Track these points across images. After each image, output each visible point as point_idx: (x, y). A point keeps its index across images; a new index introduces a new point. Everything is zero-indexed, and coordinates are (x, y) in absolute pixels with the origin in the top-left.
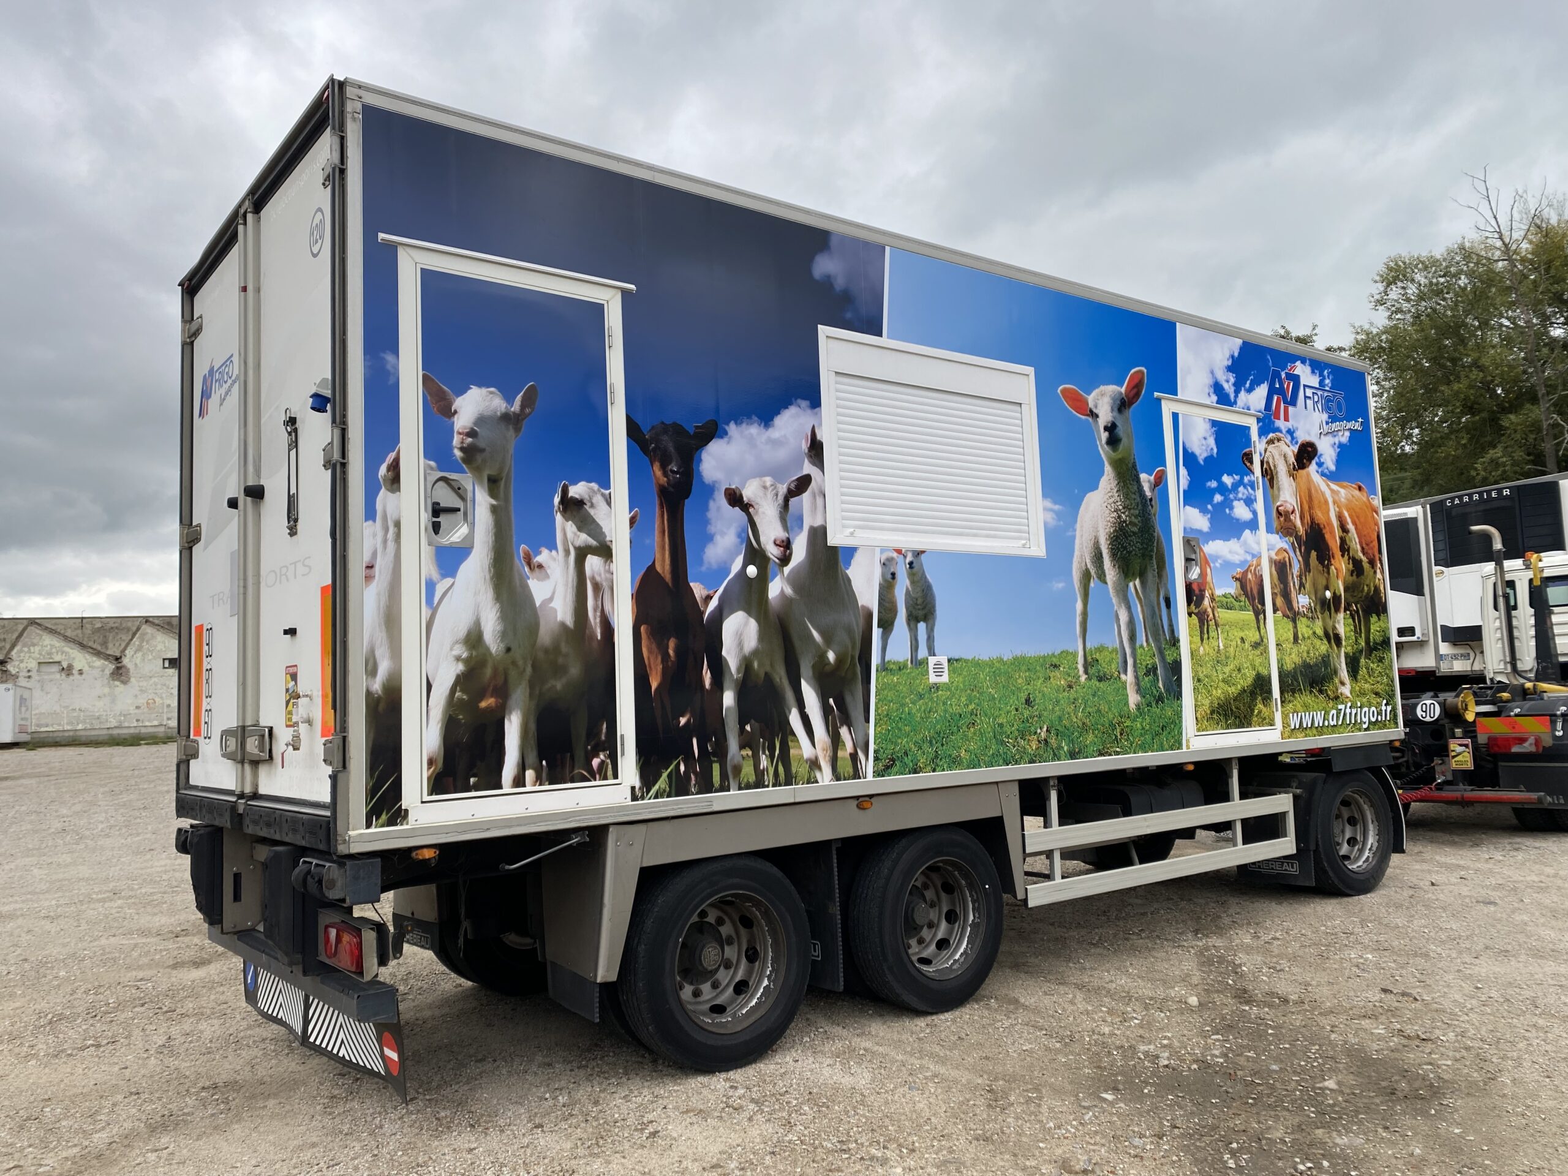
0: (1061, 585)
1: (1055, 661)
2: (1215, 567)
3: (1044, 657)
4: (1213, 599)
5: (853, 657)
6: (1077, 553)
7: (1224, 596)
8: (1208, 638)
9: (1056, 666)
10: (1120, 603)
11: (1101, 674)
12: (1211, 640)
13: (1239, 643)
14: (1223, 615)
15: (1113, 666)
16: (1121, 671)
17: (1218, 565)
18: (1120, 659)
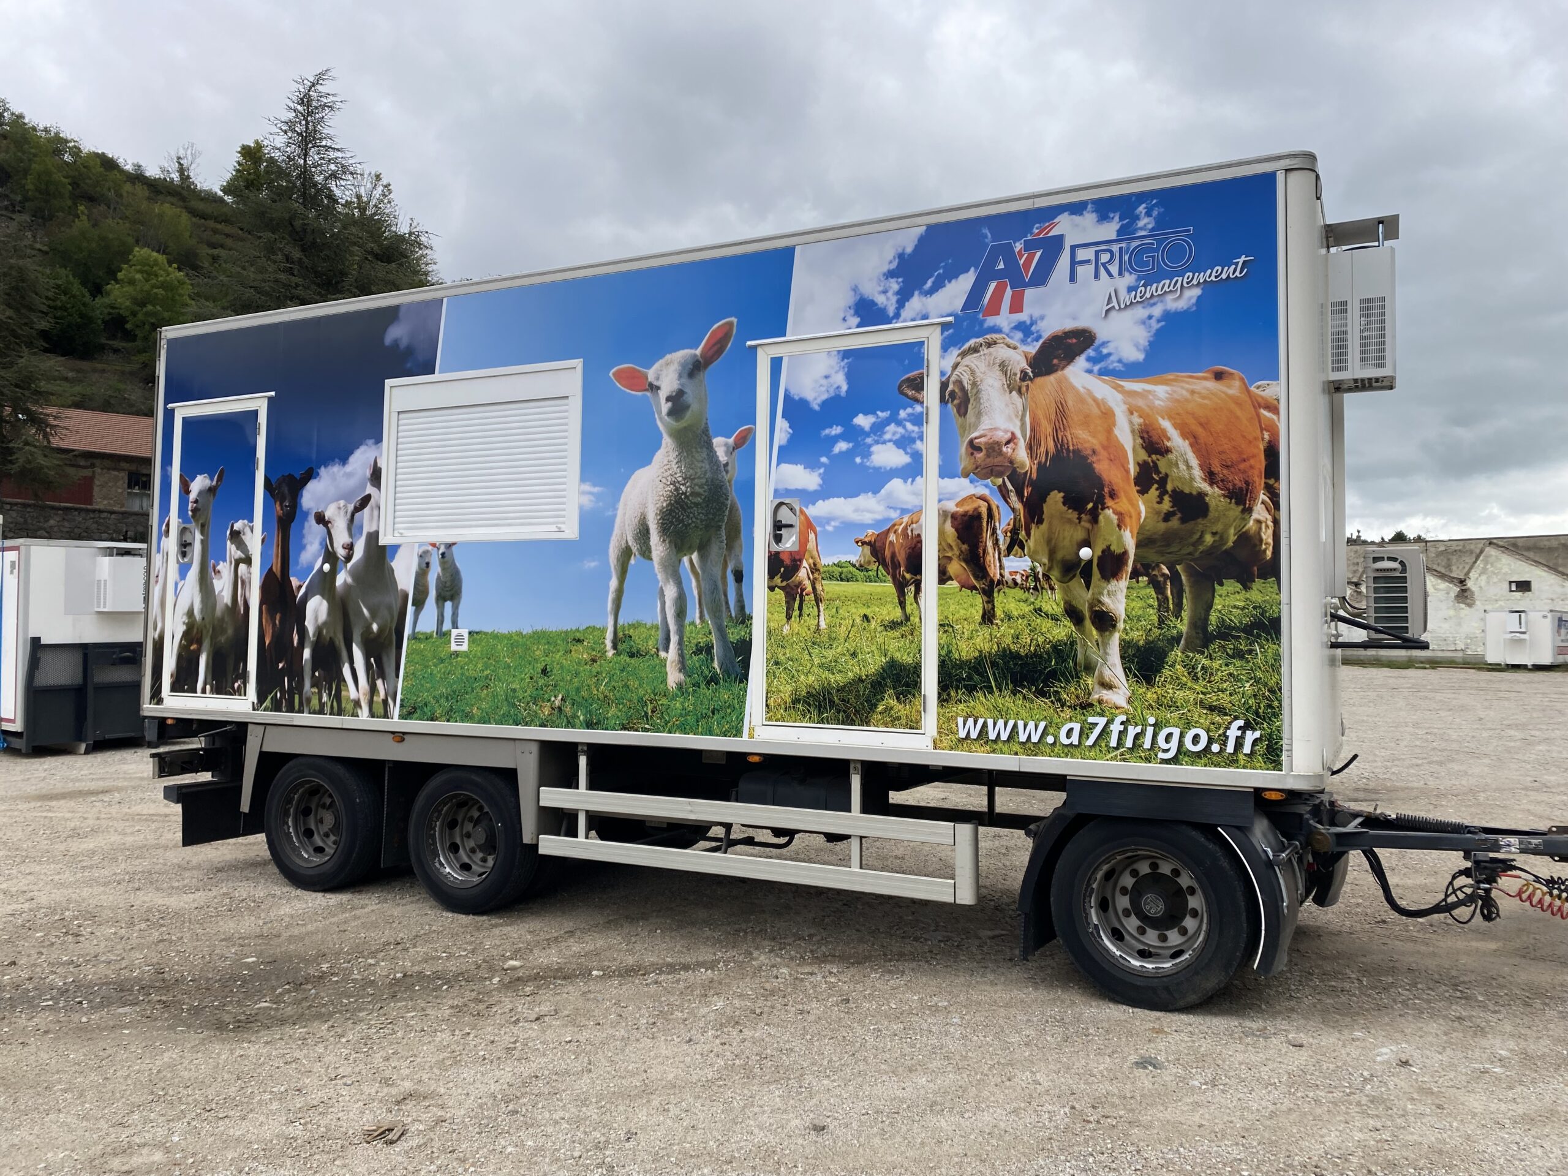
0: (593, 564)
1: (578, 635)
2: (826, 532)
3: (567, 632)
4: (814, 568)
5: (390, 629)
6: (616, 531)
7: (839, 565)
8: (800, 615)
9: (579, 641)
10: (667, 579)
11: (634, 650)
12: (805, 617)
13: (858, 621)
14: (829, 588)
15: (650, 643)
16: (661, 648)
17: (829, 528)
18: (660, 635)
